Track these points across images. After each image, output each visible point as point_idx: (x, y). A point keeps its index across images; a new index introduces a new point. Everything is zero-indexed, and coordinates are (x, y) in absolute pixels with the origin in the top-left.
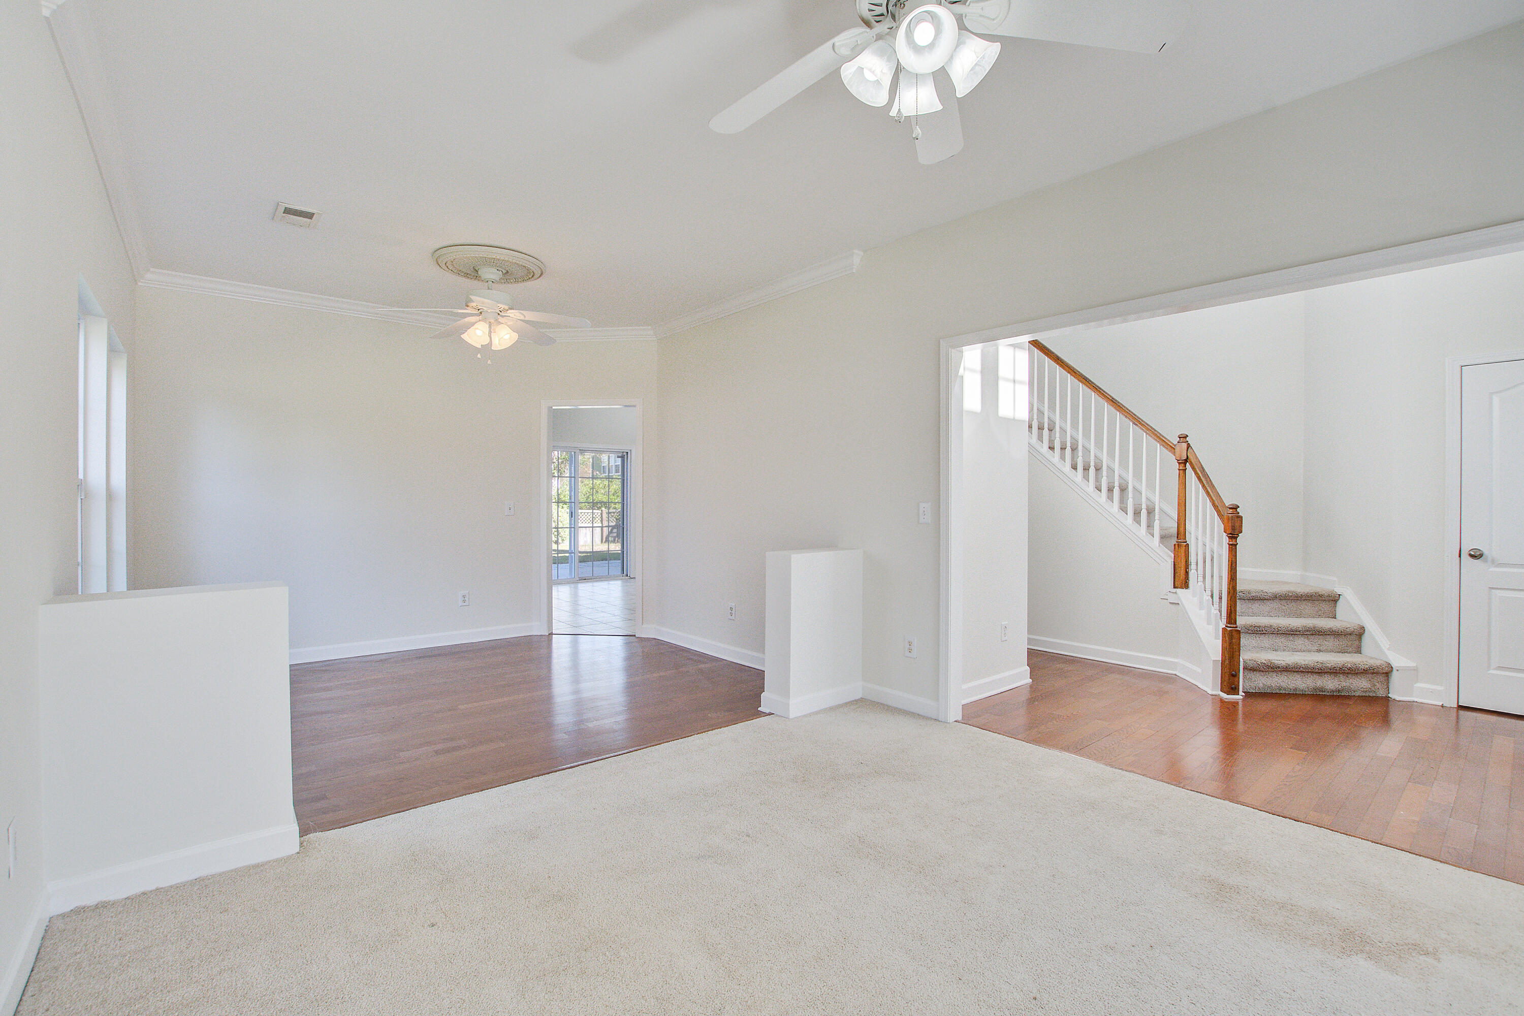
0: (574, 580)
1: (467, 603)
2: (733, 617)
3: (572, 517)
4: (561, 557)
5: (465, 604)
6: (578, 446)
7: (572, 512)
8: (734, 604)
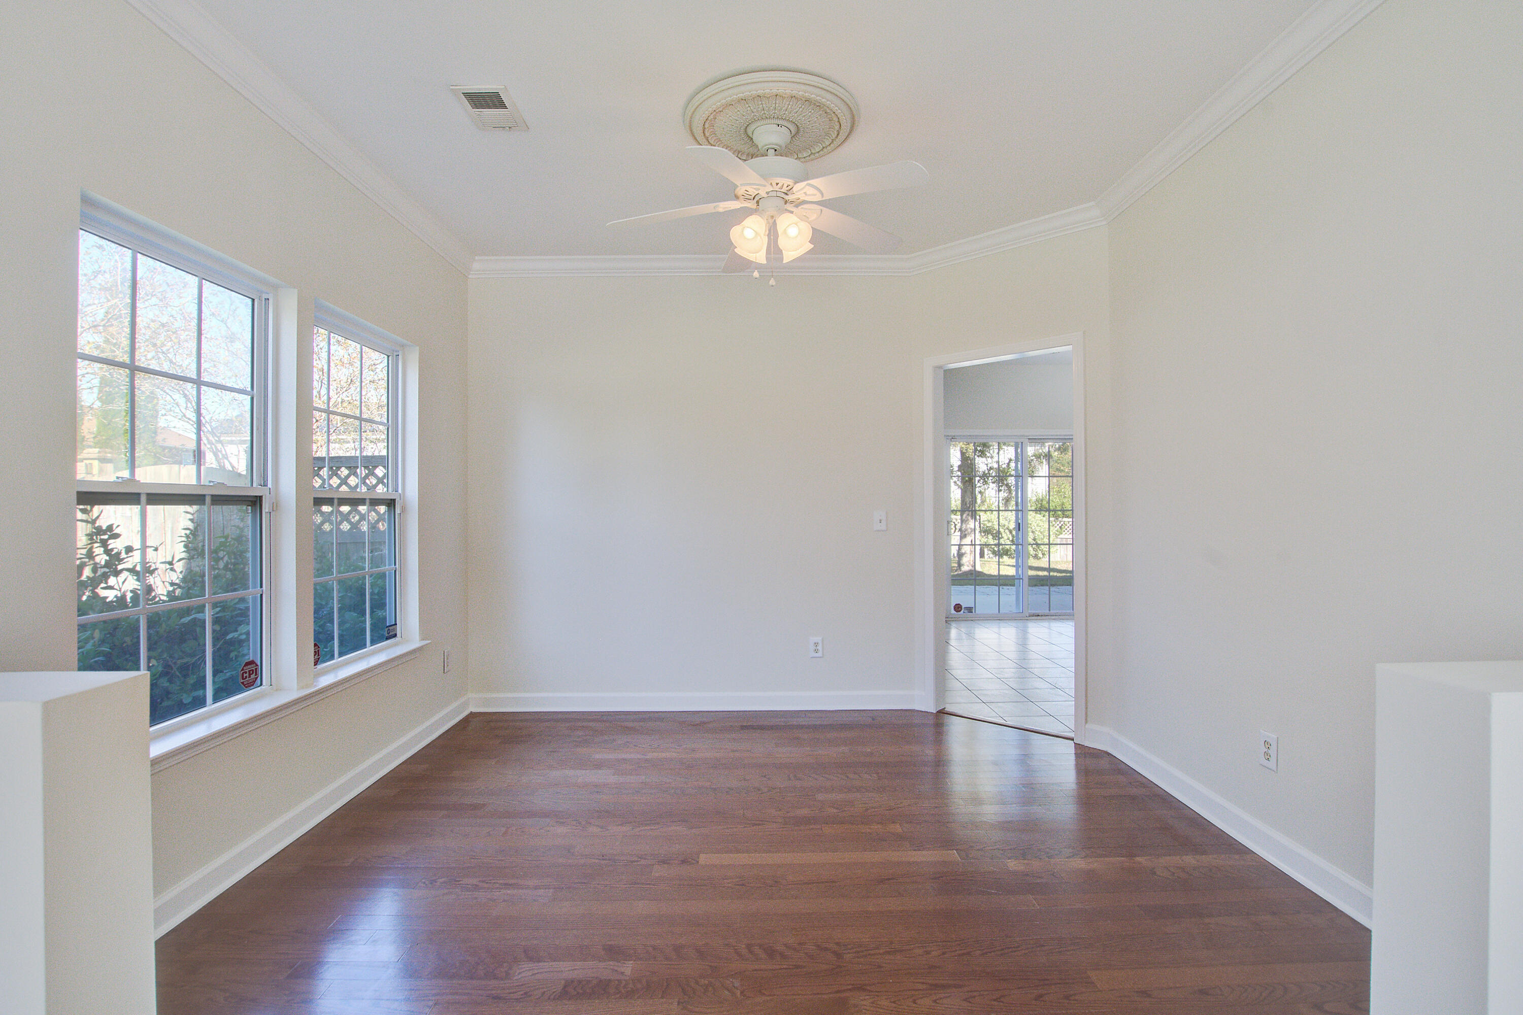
0: (1021, 615)
1: (819, 654)
2: (1272, 764)
3: (1019, 530)
4: (1053, 576)
5: (817, 655)
6: (1027, 434)
7: (1019, 524)
8: (1276, 737)
